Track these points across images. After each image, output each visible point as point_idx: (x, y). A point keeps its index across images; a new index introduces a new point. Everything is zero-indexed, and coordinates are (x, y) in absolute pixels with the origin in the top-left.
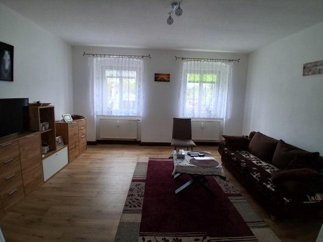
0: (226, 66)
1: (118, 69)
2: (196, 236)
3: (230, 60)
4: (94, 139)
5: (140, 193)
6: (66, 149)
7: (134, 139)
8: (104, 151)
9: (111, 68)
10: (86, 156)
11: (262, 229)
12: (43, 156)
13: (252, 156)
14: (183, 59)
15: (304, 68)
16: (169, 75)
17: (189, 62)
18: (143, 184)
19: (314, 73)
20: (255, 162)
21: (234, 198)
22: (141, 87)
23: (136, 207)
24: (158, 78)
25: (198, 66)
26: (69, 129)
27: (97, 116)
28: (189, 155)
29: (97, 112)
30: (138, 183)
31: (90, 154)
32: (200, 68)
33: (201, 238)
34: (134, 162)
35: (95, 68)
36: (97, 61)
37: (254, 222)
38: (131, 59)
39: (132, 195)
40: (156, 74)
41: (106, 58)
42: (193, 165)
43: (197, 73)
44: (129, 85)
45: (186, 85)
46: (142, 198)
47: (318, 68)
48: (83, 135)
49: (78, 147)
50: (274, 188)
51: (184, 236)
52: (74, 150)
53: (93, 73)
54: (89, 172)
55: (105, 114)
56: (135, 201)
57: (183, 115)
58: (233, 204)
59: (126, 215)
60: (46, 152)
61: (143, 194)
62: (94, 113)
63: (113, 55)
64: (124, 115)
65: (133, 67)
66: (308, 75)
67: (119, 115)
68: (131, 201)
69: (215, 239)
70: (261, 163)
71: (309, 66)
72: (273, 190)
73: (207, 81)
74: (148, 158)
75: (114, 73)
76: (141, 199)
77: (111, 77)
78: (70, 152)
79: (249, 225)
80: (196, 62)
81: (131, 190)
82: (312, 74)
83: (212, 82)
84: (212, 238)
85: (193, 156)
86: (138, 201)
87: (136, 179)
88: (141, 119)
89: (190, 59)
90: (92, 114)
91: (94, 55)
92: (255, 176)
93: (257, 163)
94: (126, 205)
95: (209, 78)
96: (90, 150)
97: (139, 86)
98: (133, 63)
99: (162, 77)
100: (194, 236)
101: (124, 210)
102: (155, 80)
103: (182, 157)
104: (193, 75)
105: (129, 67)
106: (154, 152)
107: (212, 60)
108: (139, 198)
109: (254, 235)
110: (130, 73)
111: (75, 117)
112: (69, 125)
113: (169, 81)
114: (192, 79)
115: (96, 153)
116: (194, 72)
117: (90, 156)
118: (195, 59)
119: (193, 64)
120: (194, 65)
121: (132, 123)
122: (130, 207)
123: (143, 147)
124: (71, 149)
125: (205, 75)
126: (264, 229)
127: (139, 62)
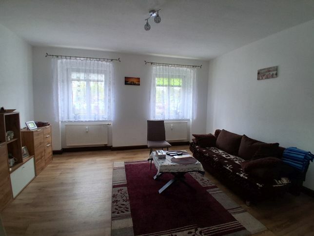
0: (191, 72)
1: (85, 71)
2: (189, 229)
3: (194, 66)
4: (59, 148)
5: (124, 198)
6: (32, 160)
7: (105, 145)
8: (74, 160)
9: (78, 71)
10: (53, 167)
11: (241, 214)
12: (11, 169)
13: (221, 152)
14: (152, 63)
15: (258, 73)
16: (139, 79)
17: (158, 67)
18: (125, 189)
19: (267, 78)
20: (224, 156)
21: (212, 190)
22: (111, 90)
23: (124, 212)
24: (128, 81)
25: (166, 70)
26: (35, 138)
27: (62, 122)
28: (169, 155)
29: (62, 118)
30: (119, 188)
31: (58, 165)
32: (169, 73)
33: (193, 230)
34: (109, 168)
35: (59, 70)
36: (62, 63)
37: (234, 209)
38: (100, 62)
39: (117, 201)
40: (125, 77)
41: (72, 60)
42: (175, 164)
43: (166, 77)
44: (98, 89)
45: (155, 88)
46: (128, 202)
47: (271, 73)
48: (49, 143)
49: (44, 157)
50: (247, 176)
51: (178, 232)
52: (40, 161)
53: (57, 76)
54: (62, 184)
55: (72, 119)
56: (122, 206)
57: (154, 118)
58: (212, 195)
59: (116, 222)
60: (11, 165)
61: (128, 198)
62: (59, 118)
63: (80, 57)
64: (93, 120)
65: (102, 70)
66: (262, 79)
67: (88, 120)
68: (117, 207)
69: (205, 229)
70: (229, 156)
71: (263, 71)
72: (246, 178)
73: (175, 84)
74: (123, 162)
75: (82, 76)
76: (128, 204)
77: (79, 80)
78: (36, 163)
79: (230, 212)
80: (164, 67)
81: (114, 196)
82: (266, 78)
83: (179, 86)
84: (203, 229)
85: (172, 156)
86: (124, 206)
87: (116, 184)
88: (112, 124)
89: (159, 64)
90: (57, 120)
91: (57, 56)
92: (228, 168)
93: (227, 157)
94: (113, 212)
95: (177, 82)
96: (56, 160)
97: (109, 90)
98: (102, 66)
99: (132, 80)
100: (186, 230)
101: (112, 218)
102: (126, 84)
103: (162, 158)
104: (162, 79)
105: (98, 70)
106: (127, 156)
107: (179, 65)
108: (124, 203)
109: (236, 220)
110: (100, 76)
111: (40, 125)
112: (34, 133)
113: (139, 85)
114: (161, 83)
115: (65, 163)
116: (163, 76)
117: (58, 166)
118: (163, 64)
119: (161, 69)
120: (163, 70)
121: (102, 128)
122: (118, 213)
123: (115, 152)
124: (38, 160)
125: (172, 80)
126: (244, 214)
127: (108, 65)
